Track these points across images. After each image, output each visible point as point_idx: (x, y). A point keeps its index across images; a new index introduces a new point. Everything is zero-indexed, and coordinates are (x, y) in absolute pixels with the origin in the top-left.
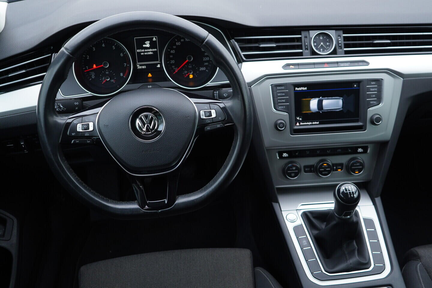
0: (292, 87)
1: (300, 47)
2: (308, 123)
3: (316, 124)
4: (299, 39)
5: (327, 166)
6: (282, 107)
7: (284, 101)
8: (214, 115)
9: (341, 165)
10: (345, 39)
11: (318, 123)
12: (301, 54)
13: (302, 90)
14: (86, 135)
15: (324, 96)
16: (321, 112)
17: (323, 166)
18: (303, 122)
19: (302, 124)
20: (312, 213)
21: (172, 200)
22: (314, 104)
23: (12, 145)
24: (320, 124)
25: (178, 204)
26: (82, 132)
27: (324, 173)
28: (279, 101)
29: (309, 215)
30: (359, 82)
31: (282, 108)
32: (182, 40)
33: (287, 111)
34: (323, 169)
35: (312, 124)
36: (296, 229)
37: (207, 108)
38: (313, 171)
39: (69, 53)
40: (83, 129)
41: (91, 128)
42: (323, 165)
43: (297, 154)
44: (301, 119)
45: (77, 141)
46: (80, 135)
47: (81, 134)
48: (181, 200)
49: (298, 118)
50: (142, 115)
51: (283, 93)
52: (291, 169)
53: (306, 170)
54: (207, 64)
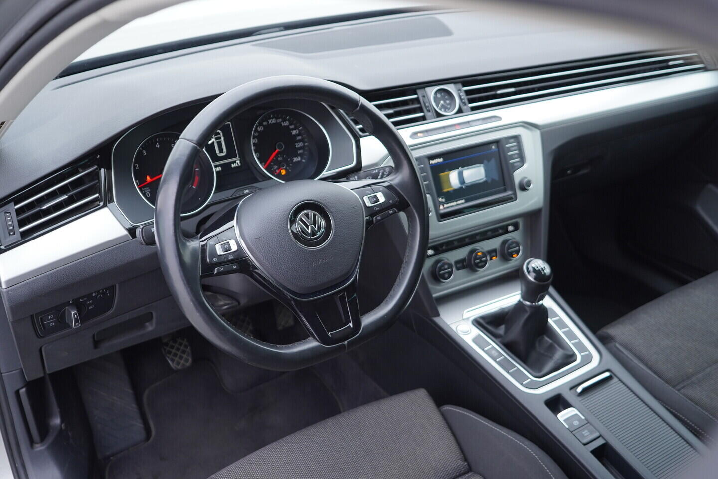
0: (426, 160)
1: (420, 110)
2: (452, 204)
3: (460, 203)
4: (417, 100)
5: (482, 256)
8: (382, 199)
9: (494, 251)
10: (468, 93)
11: (463, 201)
12: (424, 118)
13: (438, 163)
14: (229, 259)
15: (463, 166)
16: (464, 187)
17: (478, 257)
18: (447, 203)
19: (446, 205)
20: (483, 318)
21: (358, 324)
22: (453, 178)
24: (467, 201)
25: (366, 327)
26: (224, 255)
27: (480, 265)
29: (481, 321)
30: (497, 142)
32: (265, 123)
33: (428, 192)
34: (478, 261)
35: (457, 204)
36: (475, 340)
37: (369, 192)
38: (466, 267)
39: (195, 143)
40: (224, 251)
41: (234, 248)
42: (477, 255)
43: (444, 248)
44: (444, 200)
45: (222, 268)
46: (223, 259)
49: (440, 199)
50: (301, 215)
52: (443, 268)
53: (458, 266)
54: (301, 151)
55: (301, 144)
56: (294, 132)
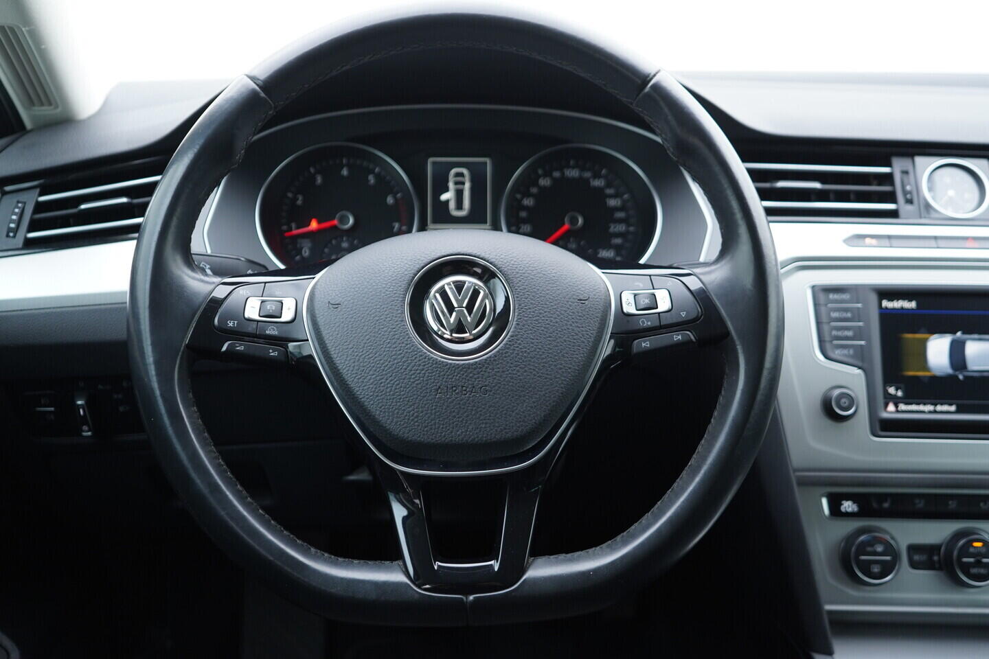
0: (874, 298)
1: (891, 197)
2: (921, 408)
3: (946, 411)
4: (888, 179)
5: (984, 550)
6: (845, 352)
7: (850, 333)
11: (953, 408)
12: (894, 214)
13: (902, 308)
14: (268, 332)
15: (967, 331)
16: (961, 377)
17: (972, 550)
18: (907, 404)
19: (902, 407)
21: (515, 568)
22: (938, 351)
23: (52, 409)
24: (958, 411)
25: (535, 581)
26: (258, 321)
27: (974, 571)
28: (834, 333)
31: (845, 355)
32: (557, 174)
33: (860, 364)
34: (972, 560)
35: (935, 412)
38: (937, 566)
40: (261, 315)
41: (287, 316)
42: (970, 543)
43: (886, 505)
44: (900, 394)
45: (241, 345)
47: (255, 326)
48: (543, 570)
49: (892, 390)
50: (447, 282)
51: (846, 310)
52: (869, 549)
53: (916, 558)
54: (618, 241)
55: (621, 228)
56: (612, 203)
